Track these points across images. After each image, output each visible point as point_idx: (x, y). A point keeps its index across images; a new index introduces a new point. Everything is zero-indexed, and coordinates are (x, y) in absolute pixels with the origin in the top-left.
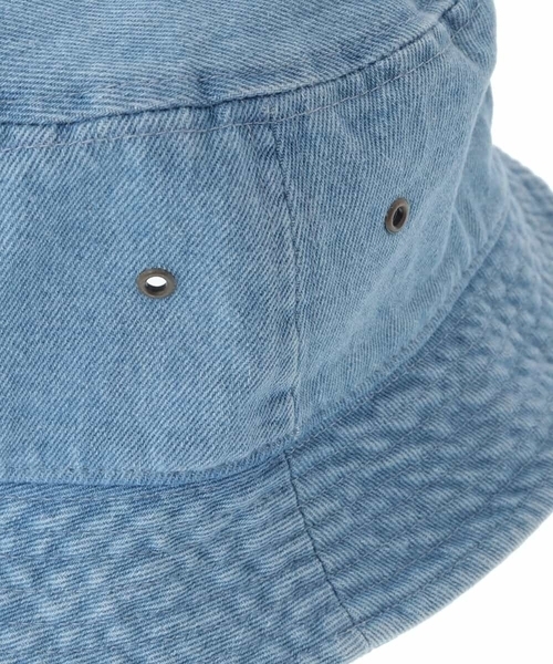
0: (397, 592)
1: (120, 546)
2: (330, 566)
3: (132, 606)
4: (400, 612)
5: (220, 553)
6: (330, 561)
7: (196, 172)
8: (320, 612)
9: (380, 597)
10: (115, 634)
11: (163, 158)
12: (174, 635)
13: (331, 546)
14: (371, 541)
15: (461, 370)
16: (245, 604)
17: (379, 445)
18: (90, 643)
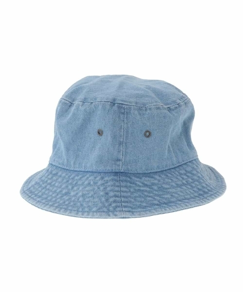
0: (134, 210)
1: (86, 182)
2: (122, 200)
3: (85, 195)
4: (133, 213)
5: (102, 188)
6: (123, 199)
7: (109, 111)
8: (116, 207)
9: (130, 209)
10: (81, 199)
11: (104, 108)
12: (89, 201)
13: (124, 197)
14: (133, 200)
15: (164, 180)
16: (103, 199)
17: (141, 184)
18: (76, 200)
